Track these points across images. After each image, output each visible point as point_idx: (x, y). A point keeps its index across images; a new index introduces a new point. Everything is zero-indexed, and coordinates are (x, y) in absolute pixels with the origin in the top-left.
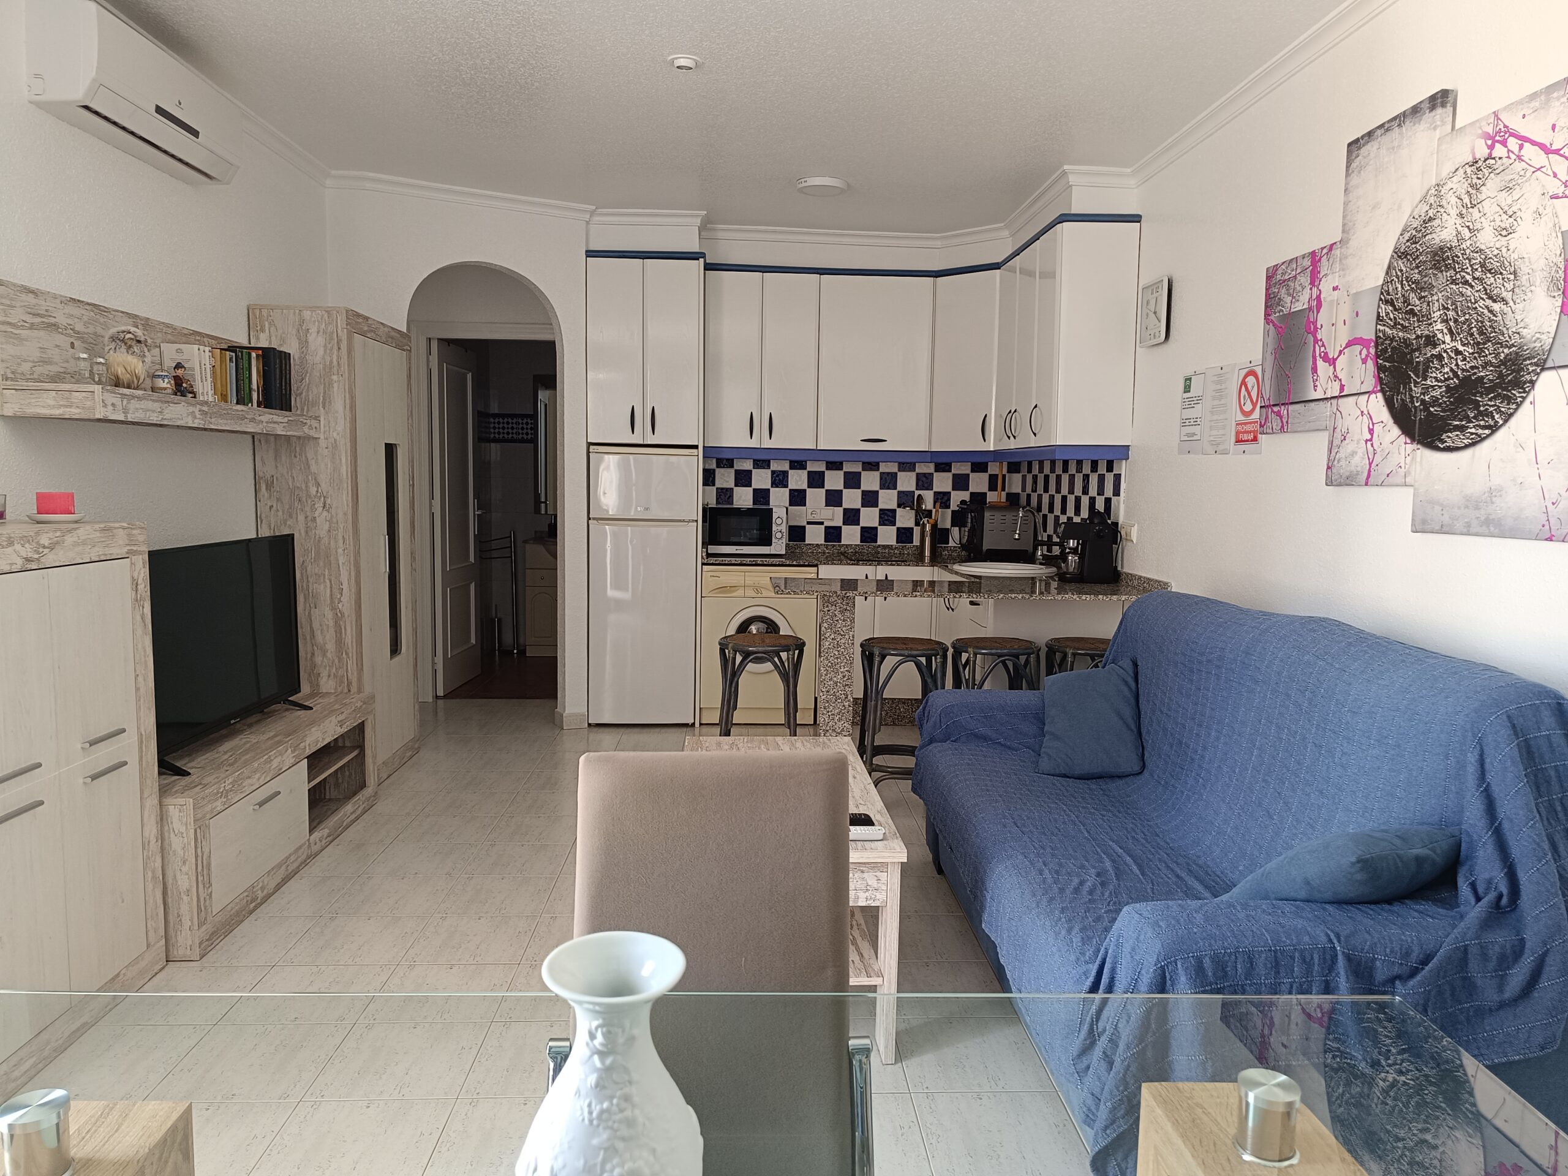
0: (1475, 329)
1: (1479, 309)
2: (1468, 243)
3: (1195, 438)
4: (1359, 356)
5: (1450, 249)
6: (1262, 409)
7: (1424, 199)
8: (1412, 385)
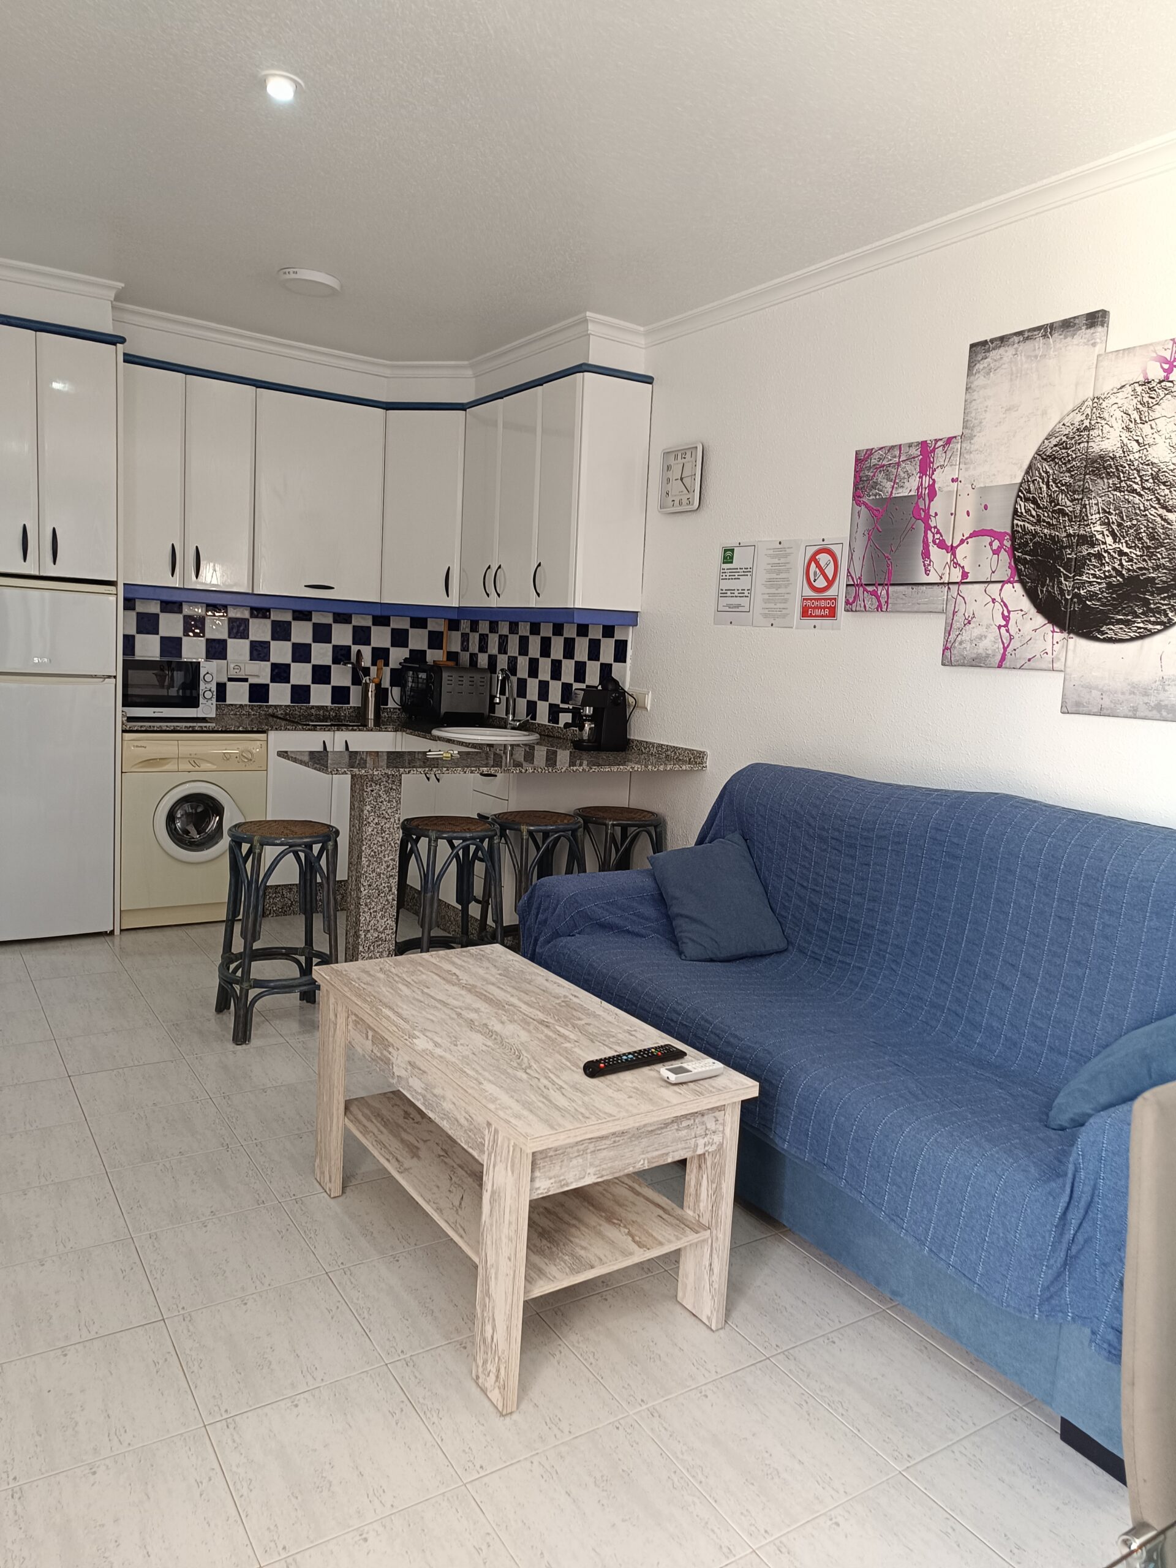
0: (1144, 534)
1: (1150, 516)
2: (1137, 455)
3: (740, 609)
4: (988, 547)
5: (1113, 459)
6: (849, 588)
7: (1078, 409)
8: (1063, 579)
